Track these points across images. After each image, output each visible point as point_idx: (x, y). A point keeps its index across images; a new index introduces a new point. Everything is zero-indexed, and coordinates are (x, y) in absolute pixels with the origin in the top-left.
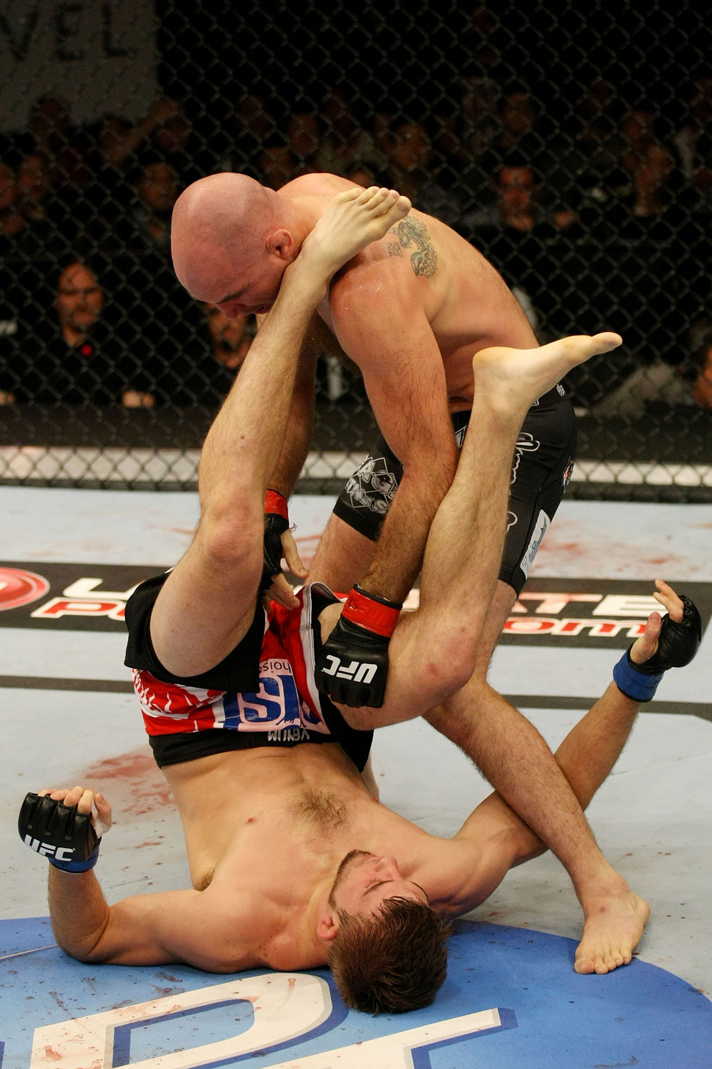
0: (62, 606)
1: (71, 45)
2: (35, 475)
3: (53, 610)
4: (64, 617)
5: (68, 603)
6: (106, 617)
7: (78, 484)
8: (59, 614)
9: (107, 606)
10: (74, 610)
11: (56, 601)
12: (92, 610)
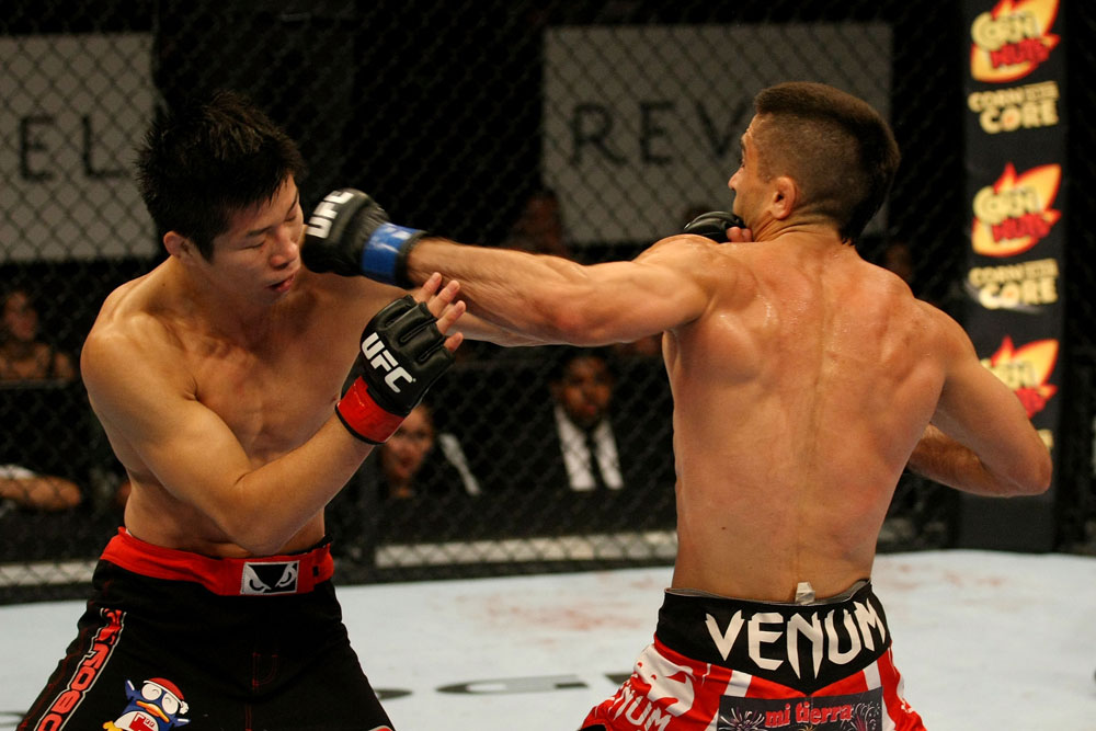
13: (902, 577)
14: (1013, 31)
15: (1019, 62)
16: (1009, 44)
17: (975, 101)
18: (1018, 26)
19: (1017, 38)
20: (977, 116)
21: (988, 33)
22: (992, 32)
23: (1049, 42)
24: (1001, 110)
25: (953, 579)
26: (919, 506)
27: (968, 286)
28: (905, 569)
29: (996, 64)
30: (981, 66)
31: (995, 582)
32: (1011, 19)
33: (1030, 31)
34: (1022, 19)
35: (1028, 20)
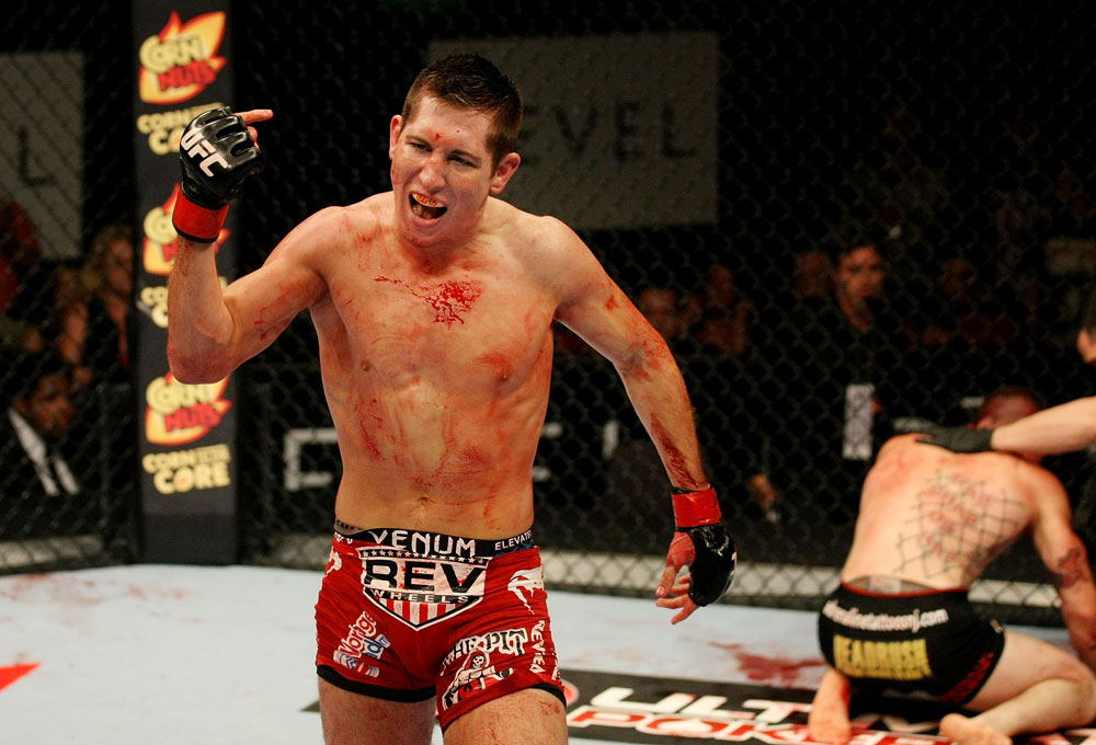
0: (589, 715)
1: (630, 144)
2: (570, 580)
3: (581, 718)
4: (591, 726)
5: (593, 713)
6: (633, 729)
7: (613, 592)
8: (585, 723)
9: (636, 718)
10: (602, 719)
11: (583, 709)
12: (620, 721)
13: (88, 593)
14: (180, 54)
15: (187, 85)
16: (176, 66)
17: (143, 123)
18: (185, 48)
19: (184, 60)
20: (147, 137)
21: (156, 56)
22: (160, 55)
23: (216, 64)
24: (169, 131)
25: (136, 592)
26: (103, 522)
27: (141, 306)
28: (90, 584)
29: (164, 87)
30: (150, 89)
31: (179, 595)
32: (178, 43)
33: (197, 56)
34: (189, 42)
35: (195, 42)
